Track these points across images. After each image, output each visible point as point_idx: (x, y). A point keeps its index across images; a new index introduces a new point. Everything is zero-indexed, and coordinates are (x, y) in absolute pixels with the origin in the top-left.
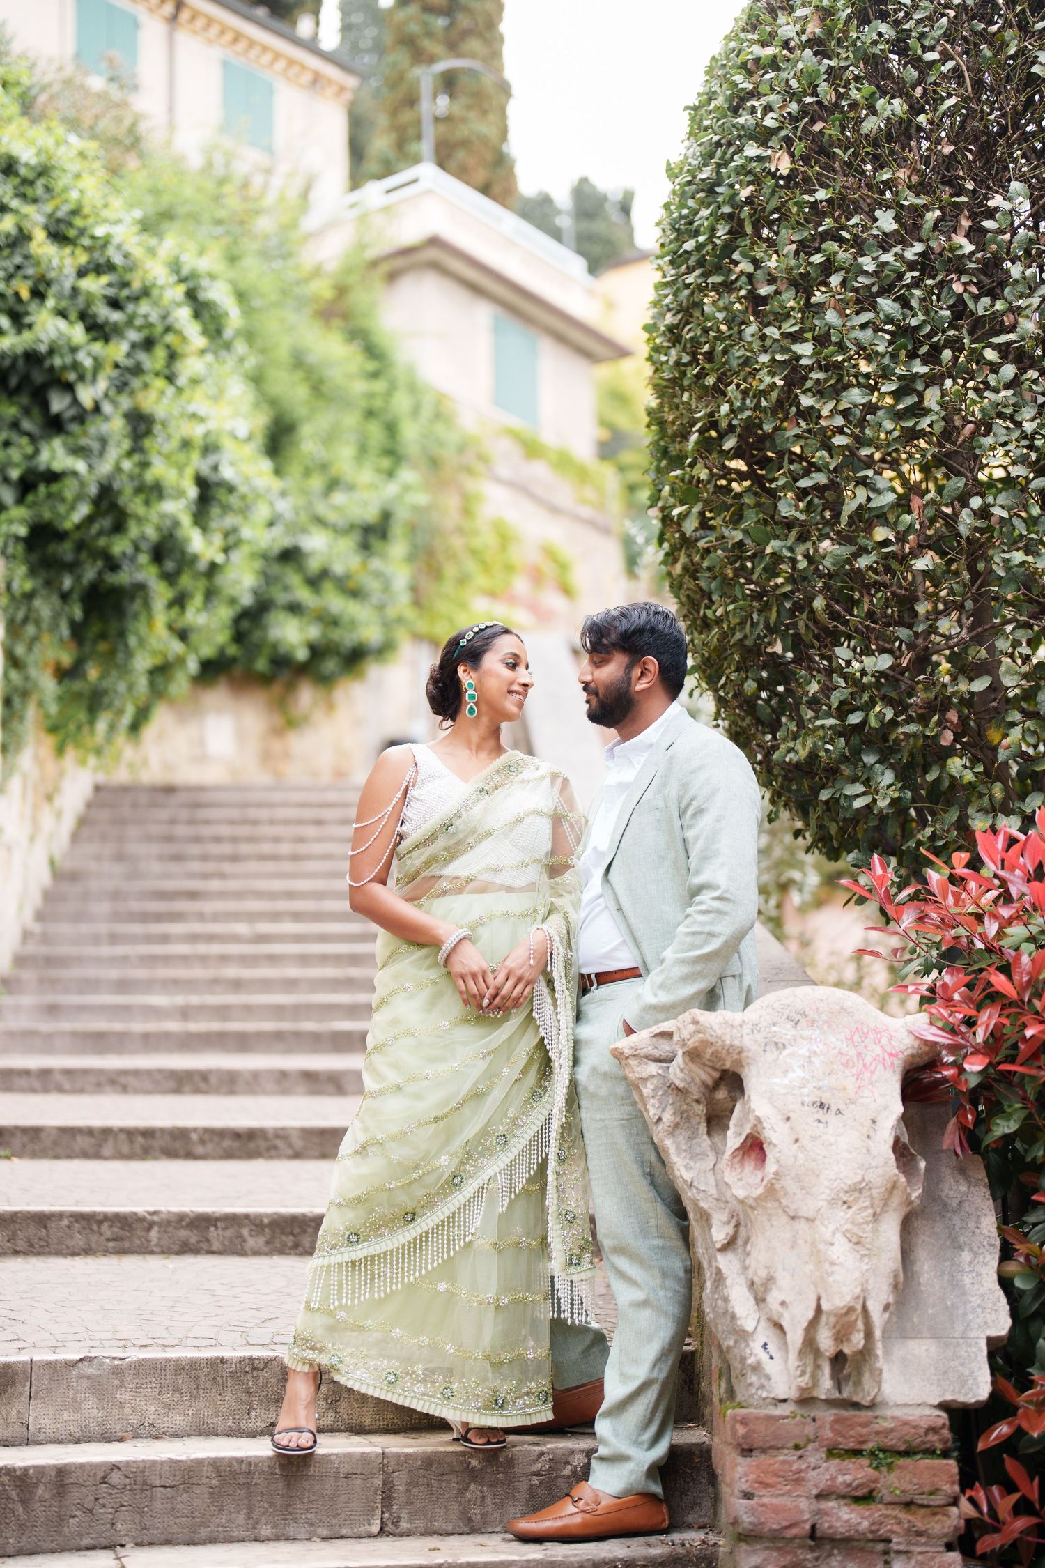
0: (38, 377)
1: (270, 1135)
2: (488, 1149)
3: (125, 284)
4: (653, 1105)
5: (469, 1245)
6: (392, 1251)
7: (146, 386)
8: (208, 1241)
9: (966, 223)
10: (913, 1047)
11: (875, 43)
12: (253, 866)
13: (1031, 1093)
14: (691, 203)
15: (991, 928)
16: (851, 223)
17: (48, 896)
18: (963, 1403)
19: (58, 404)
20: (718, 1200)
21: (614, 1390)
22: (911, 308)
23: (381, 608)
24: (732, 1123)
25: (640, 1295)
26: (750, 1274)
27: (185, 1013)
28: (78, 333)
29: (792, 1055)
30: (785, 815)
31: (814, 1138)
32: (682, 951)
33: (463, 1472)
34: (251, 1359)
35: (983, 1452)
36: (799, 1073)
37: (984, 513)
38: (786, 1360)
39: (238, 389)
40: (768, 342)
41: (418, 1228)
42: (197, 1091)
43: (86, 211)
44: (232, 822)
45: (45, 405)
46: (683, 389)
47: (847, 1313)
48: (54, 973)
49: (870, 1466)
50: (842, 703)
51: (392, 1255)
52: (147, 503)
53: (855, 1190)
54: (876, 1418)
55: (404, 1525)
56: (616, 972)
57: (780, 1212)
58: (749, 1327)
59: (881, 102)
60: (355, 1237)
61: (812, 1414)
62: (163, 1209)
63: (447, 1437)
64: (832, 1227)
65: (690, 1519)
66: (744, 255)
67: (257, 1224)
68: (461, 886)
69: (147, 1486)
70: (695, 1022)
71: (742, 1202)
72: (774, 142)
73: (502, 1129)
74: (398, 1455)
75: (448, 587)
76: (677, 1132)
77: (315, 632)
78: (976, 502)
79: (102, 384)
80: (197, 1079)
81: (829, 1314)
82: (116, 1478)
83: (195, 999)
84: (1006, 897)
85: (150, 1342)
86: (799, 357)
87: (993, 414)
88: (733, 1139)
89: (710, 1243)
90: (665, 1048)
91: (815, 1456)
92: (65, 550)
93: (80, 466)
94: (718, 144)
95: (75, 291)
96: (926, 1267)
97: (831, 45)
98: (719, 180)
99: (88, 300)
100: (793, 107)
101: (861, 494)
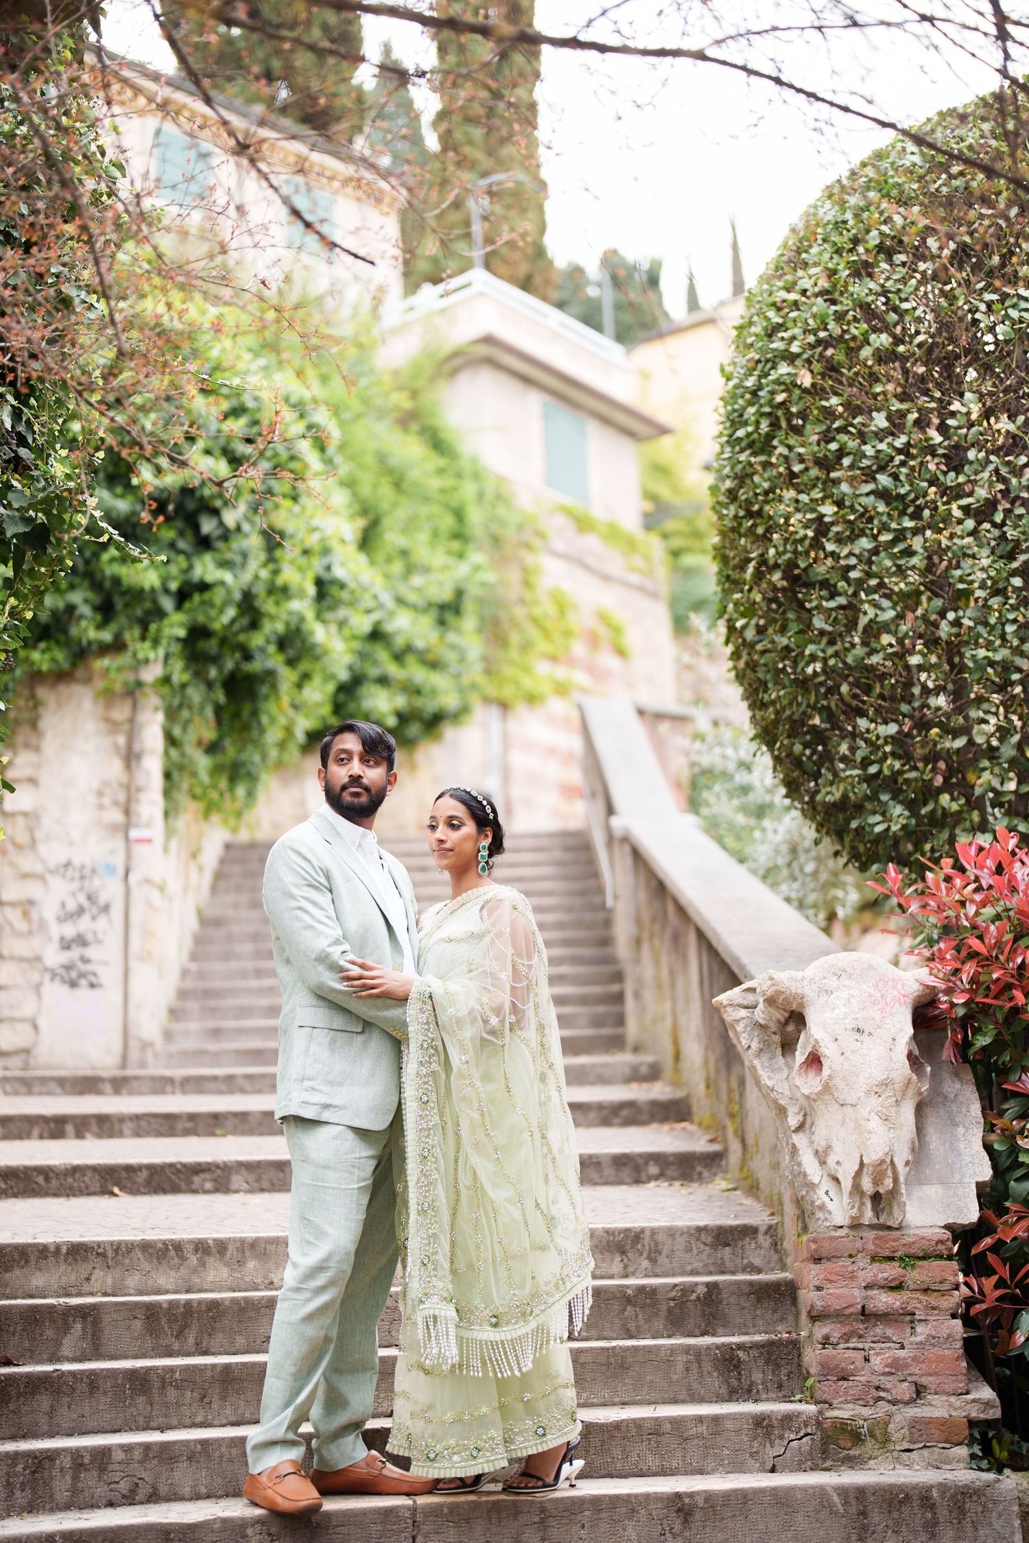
0: (191, 505)
3: (256, 423)
4: (745, 1038)
7: (277, 506)
9: (936, 421)
10: (919, 990)
13: (1000, 1018)
14: (741, 401)
15: (971, 909)
16: (855, 421)
17: (198, 940)
18: (963, 1226)
19: (207, 526)
20: (791, 1098)
22: (900, 480)
23: (457, 676)
24: (799, 1046)
26: (815, 1145)
28: (222, 468)
29: (837, 998)
30: (827, 841)
31: (853, 1052)
33: (622, 1297)
35: (977, 1254)
36: (843, 1009)
37: (957, 623)
38: (841, 1200)
39: (340, 498)
40: (801, 505)
43: (225, 366)
45: (196, 527)
46: (741, 536)
47: (880, 1165)
48: (213, 1003)
49: (900, 1266)
50: (864, 759)
52: (277, 603)
53: (883, 1085)
54: (903, 1235)
57: (833, 1101)
58: (816, 1180)
59: (873, 337)
61: (860, 1235)
64: (868, 1110)
65: (780, 1329)
66: (781, 442)
70: (771, 979)
71: (807, 1097)
72: (798, 362)
75: (514, 654)
76: (762, 1055)
77: (401, 701)
78: (951, 616)
79: (242, 508)
81: (868, 1166)
84: (978, 889)
86: (822, 516)
87: (960, 554)
88: (800, 1056)
89: (787, 1128)
90: (751, 998)
91: (863, 1261)
92: (212, 646)
93: (228, 577)
94: (759, 361)
95: (219, 432)
96: (934, 1138)
97: (836, 295)
98: (760, 388)
99: (229, 439)
100: (811, 339)
101: (871, 612)
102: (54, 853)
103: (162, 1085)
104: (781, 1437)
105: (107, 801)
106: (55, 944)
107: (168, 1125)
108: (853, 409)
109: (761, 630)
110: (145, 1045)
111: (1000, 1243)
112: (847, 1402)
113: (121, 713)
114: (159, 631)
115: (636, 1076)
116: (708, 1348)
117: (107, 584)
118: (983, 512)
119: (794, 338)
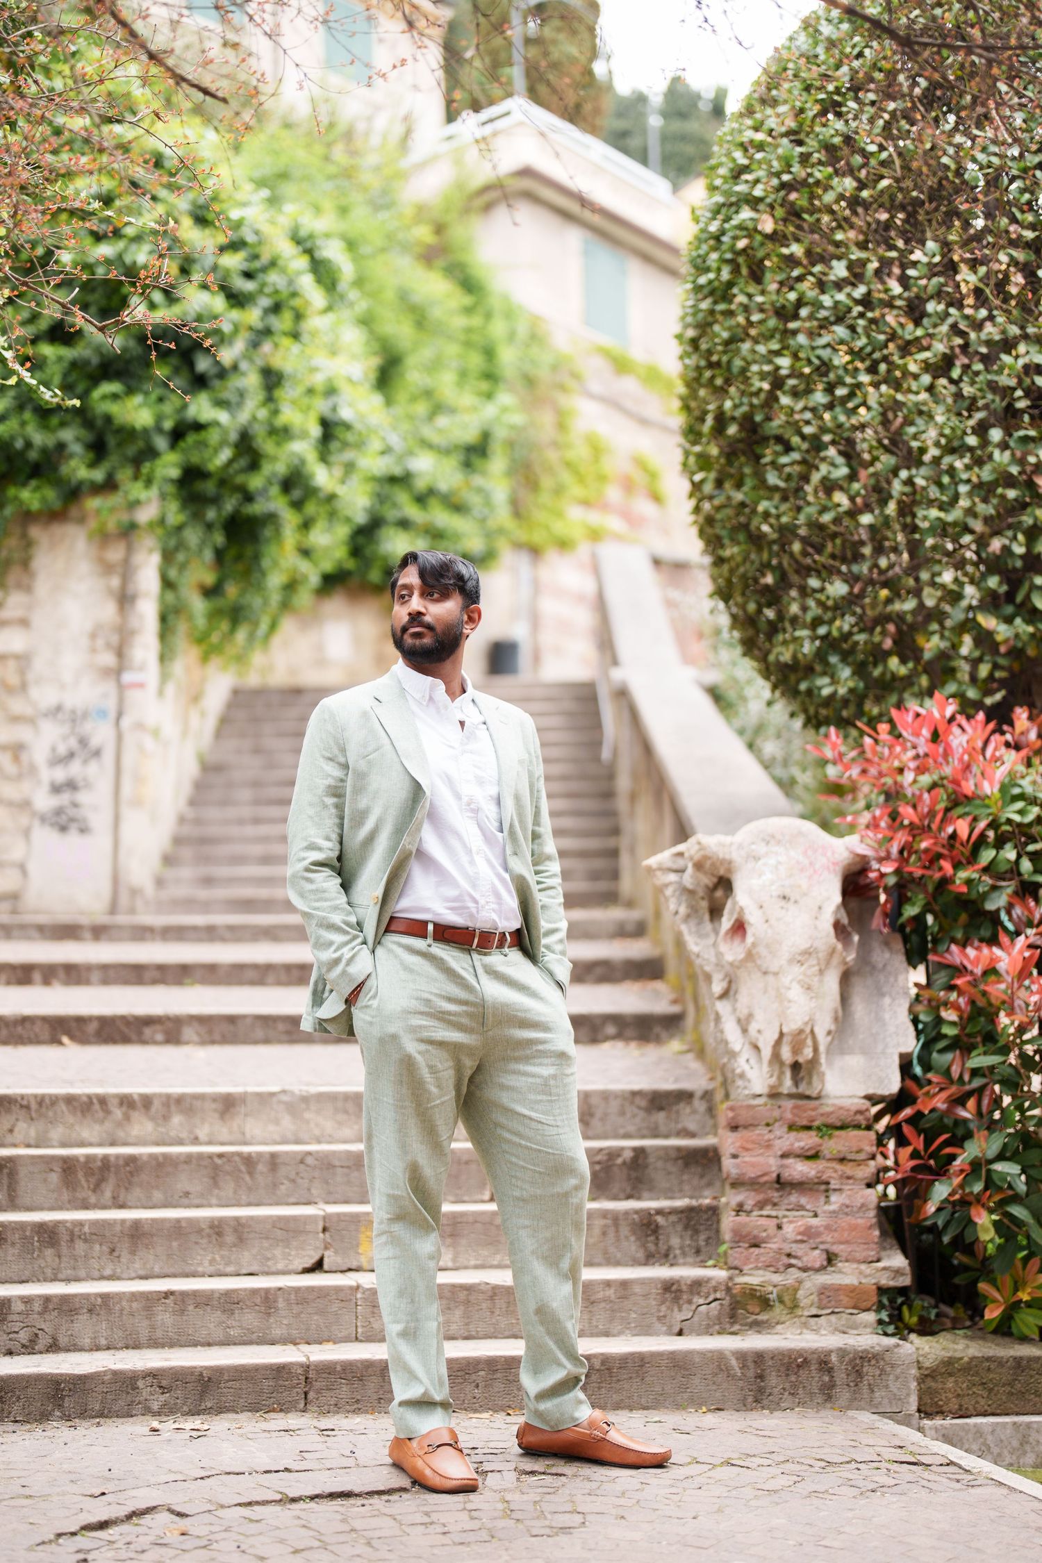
3: (256, 257)
4: (672, 903)
7: (276, 345)
9: (896, 271)
10: (849, 859)
11: (832, 136)
13: (930, 888)
14: (704, 247)
15: (910, 778)
16: (815, 270)
17: (198, 786)
18: (883, 1096)
19: (203, 364)
20: (716, 965)
22: (858, 334)
23: (483, 520)
24: (726, 912)
26: (738, 1013)
28: (218, 303)
29: (765, 864)
30: (781, 701)
31: (778, 919)
36: (769, 876)
37: (909, 482)
38: (761, 1069)
39: (353, 337)
40: (758, 357)
43: (223, 196)
45: (191, 365)
46: (701, 387)
47: (800, 1034)
48: (207, 850)
49: (817, 1136)
50: (814, 619)
52: (278, 444)
53: (807, 953)
54: (821, 1105)
57: (756, 969)
58: (738, 1048)
59: (836, 181)
61: (779, 1104)
64: (790, 978)
66: (742, 291)
69: (330, 1166)
70: (699, 843)
71: (731, 964)
72: (761, 207)
75: (545, 498)
76: (689, 920)
78: (904, 474)
79: (240, 346)
81: (787, 1035)
82: (310, 1162)
86: (778, 368)
89: (711, 994)
90: (680, 863)
91: (779, 1130)
92: (209, 487)
93: (223, 417)
94: (723, 205)
95: (215, 268)
96: (859, 1007)
97: (802, 136)
98: (723, 233)
99: (227, 272)
100: (775, 182)
101: (824, 469)
102: (44, 696)
103: (142, 933)
104: (690, 1302)
105: (100, 642)
106: (46, 787)
107: (136, 974)
108: (813, 257)
109: (719, 483)
110: (135, 892)
111: (919, 1115)
112: (757, 1268)
113: (115, 553)
114: (152, 471)
115: (622, 932)
116: (627, 1213)
117: (99, 423)
118: (942, 367)
119: (757, 181)
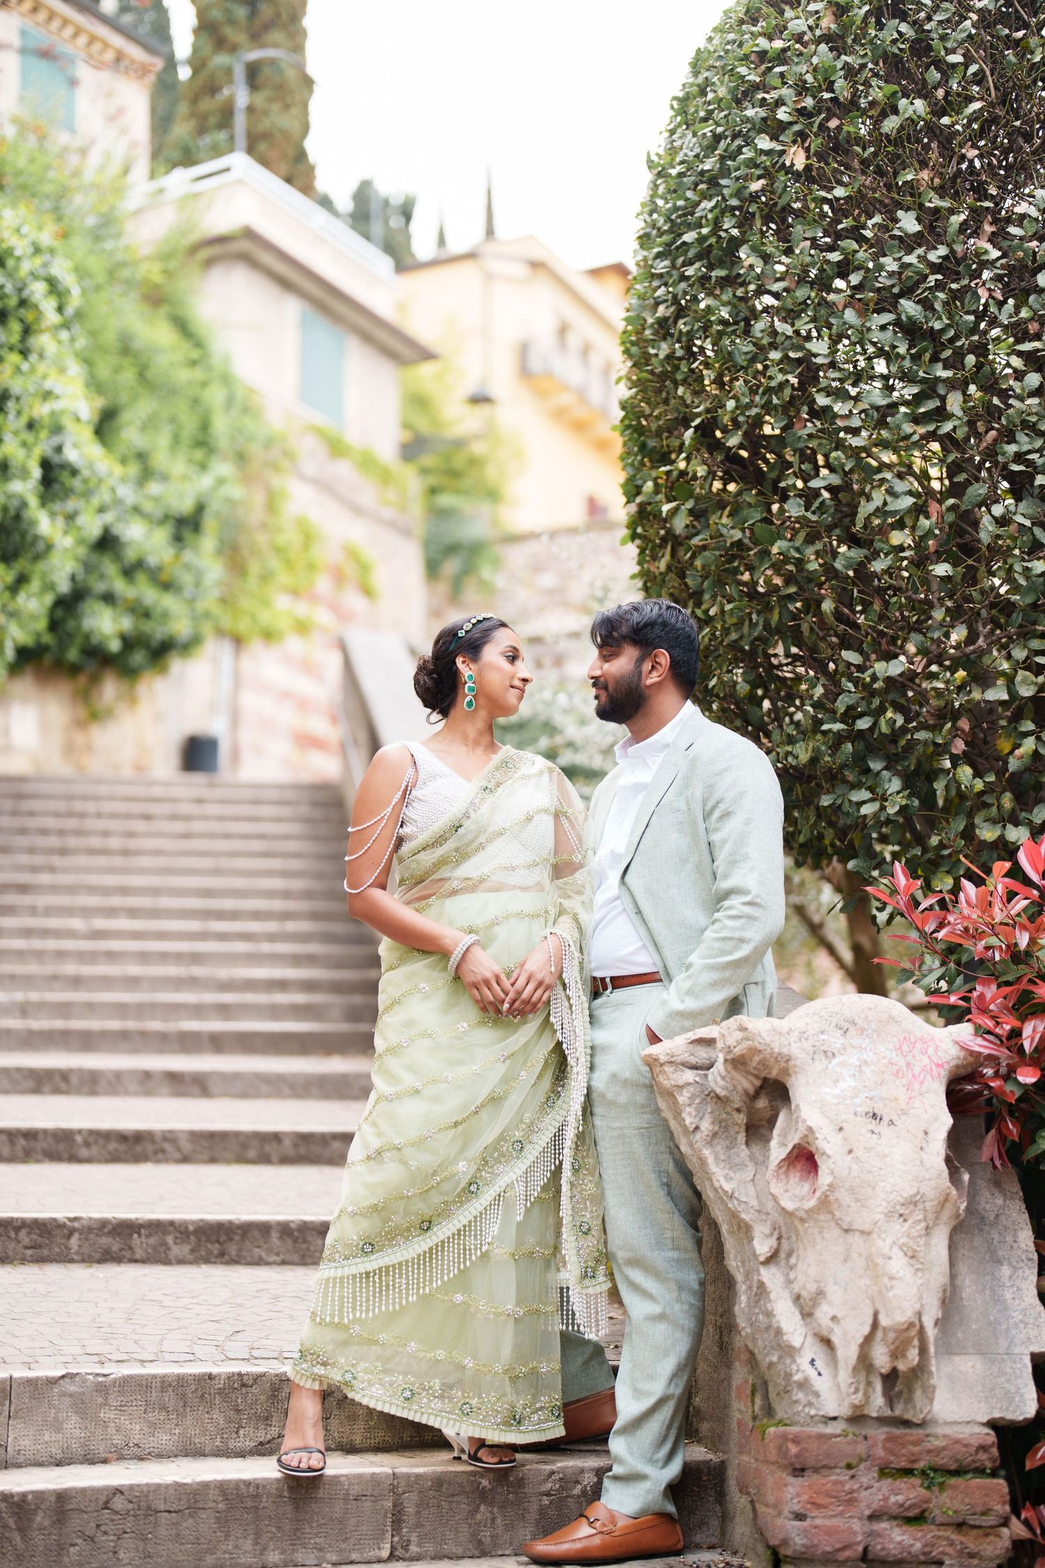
1: (158, 1138)
2: (504, 1156)
4: (690, 1114)
5: (485, 1255)
6: (407, 1261)
8: (131, 1248)
9: (989, 229)
10: (958, 1058)
11: (894, 42)
12: (82, 860)
14: (689, 194)
15: (1022, 938)
16: (871, 222)
18: (1012, 1422)
20: (759, 1212)
21: (628, 1405)
22: (933, 310)
23: (191, 602)
24: (776, 1132)
25: (656, 1309)
26: (796, 1288)
27: (24, 1010)
29: (842, 1064)
31: (868, 1150)
32: (711, 957)
33: (473, 1492)
34: (240, 1374)
35: (1030, 1471)
36: (850, 1082)
37: (1005, 520)
38: (835, 1376)
40: (780, 339)
41: (434, 1237)
42: (57, 1091)
44: (57, 815)
46: (676, 384)
47: (907, 1329)
49: (922, 1485)
50: (849, 708)
51: (407, 1267)
53: (910, 1203)
54: (928, 1436)
55: (414, 1549)
56: (633, 976)
57: (833, 1224)
58: (796, 1341)
59: (903, 103)
60: (369, 1247)
61: (864, 1433)
62: (84, 1215)
63: (445, 1456)
64: (889, 1241)
65: (698, 1539)
66: (753, 249)
67: (181, 1230)
68: (472, 886)
69: (151, 1511)
70: (743, 1029)
71: (790, 1213)
72: (786, 137)
73: (518, 1135)
74: (408, 1476)
75: (252, 582)
76: (716, 1141)
77: (127, 624)
78: (998, 509)
80: (57, 1078)
81: (885, 1330)
82: (119, 1503)
83: (34, 996)
85: (125, 1357)
86: (815, 356)
87: (1018, 421)
88: (778, 1150)
89: (750, 1255)
90: (702, 1054)
91: (867, 1476)
94: (722, 136)
96: (968, 1282)
97: (848, 42)
98: (725, 172)
100: (808, 102)
101: (878, 497)
108: (868, 204)
119: (779, 102)
